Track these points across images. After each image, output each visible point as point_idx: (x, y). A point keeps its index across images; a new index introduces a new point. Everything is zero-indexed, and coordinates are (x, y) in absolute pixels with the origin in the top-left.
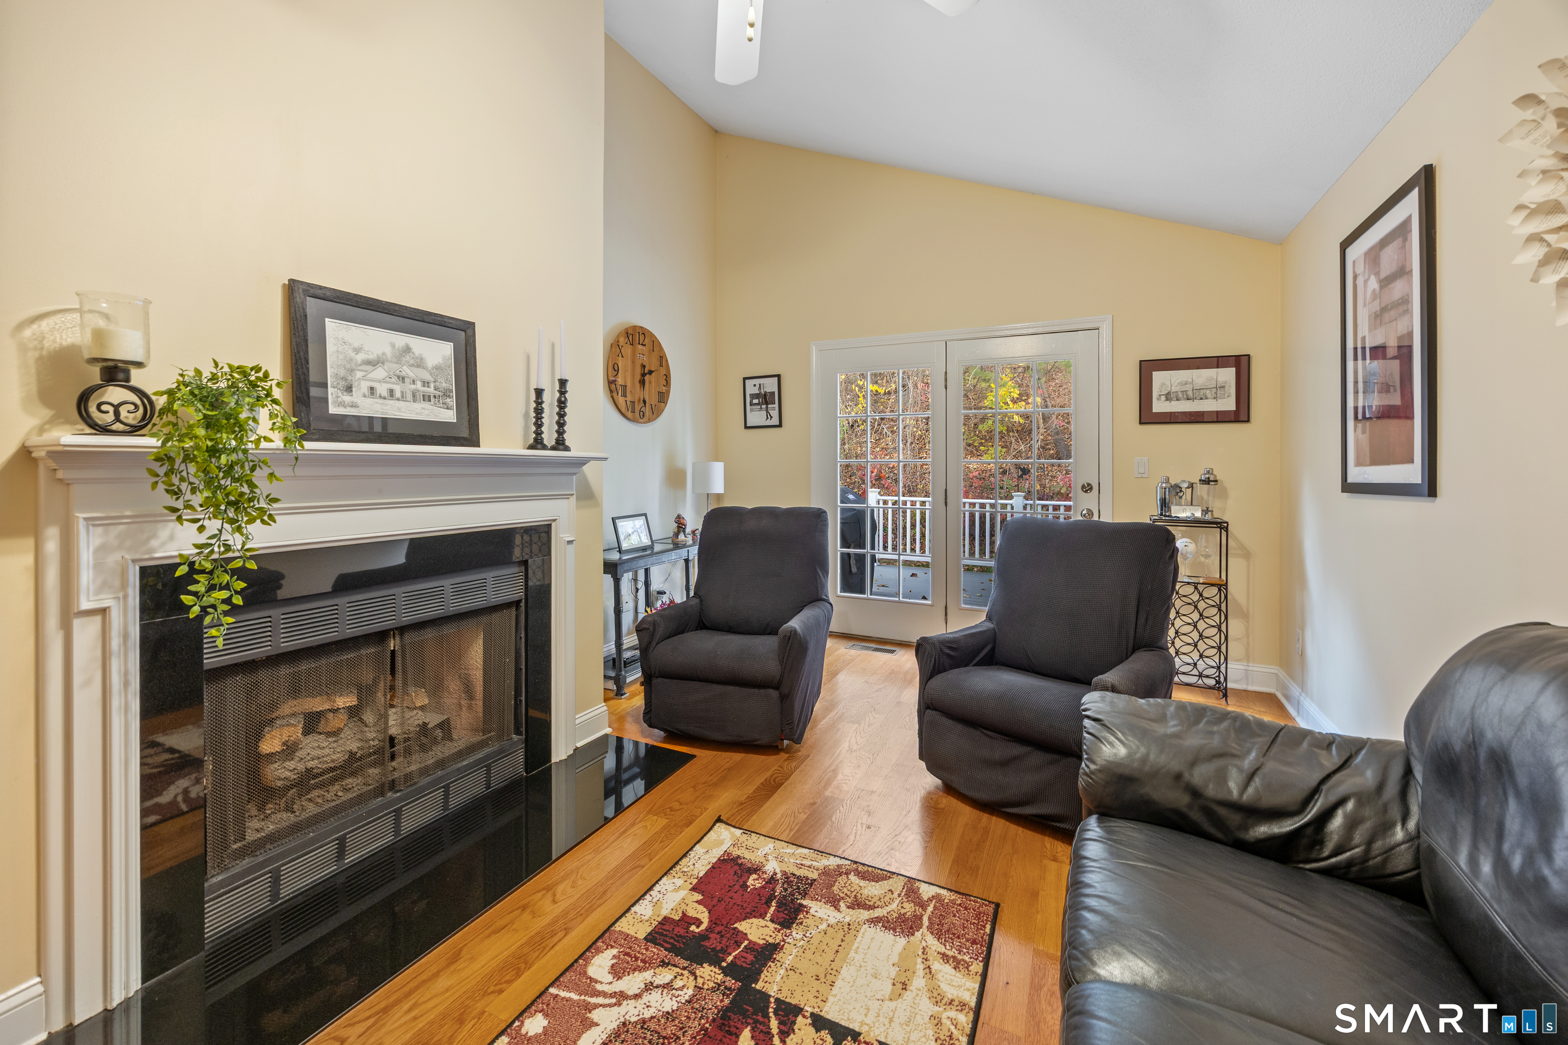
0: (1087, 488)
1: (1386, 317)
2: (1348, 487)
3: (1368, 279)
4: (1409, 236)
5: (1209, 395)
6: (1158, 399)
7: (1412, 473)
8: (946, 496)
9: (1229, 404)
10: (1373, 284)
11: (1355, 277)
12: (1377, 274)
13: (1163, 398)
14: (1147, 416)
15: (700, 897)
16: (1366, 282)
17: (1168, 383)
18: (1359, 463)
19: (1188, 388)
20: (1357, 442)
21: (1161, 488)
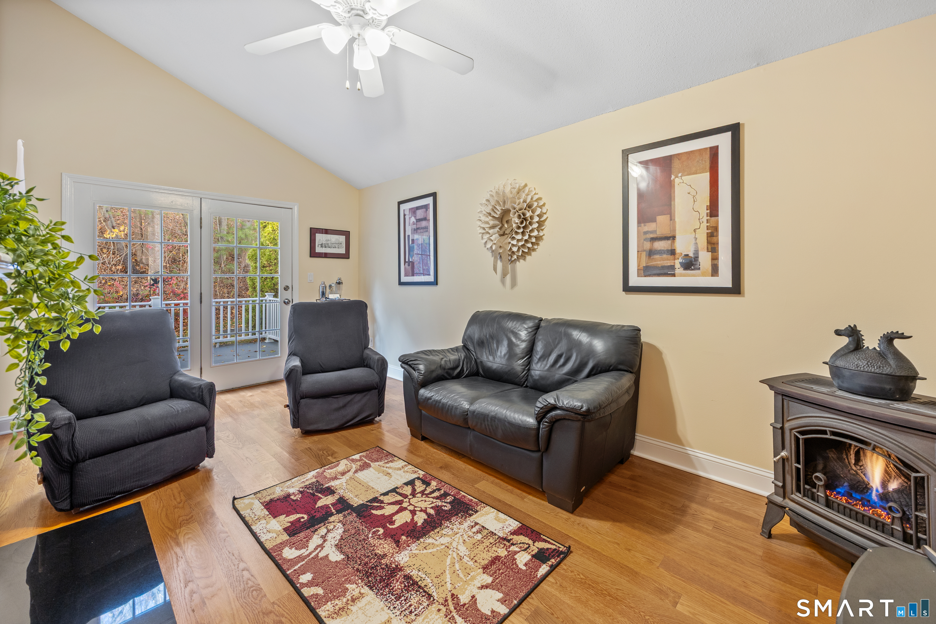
0: (286, 288)
1: (419, 231)
2: (401, 283)
3: (411, 217)
4: (428, 209)
5: (336, 247)
6: (318, 246)
7: (431, 278)
8: (201, 297)
9: (343, 251)
10: (413, 219)
11: (405, 215)
12: (415, 217)
13: (320, 246)
14: (313, 254)
15: (285, 515)
16: (410, 218)
17: (322, 239)
18: (406, 275)
19: (329, 242)
20: (405, 269)
21: (322, 286)
